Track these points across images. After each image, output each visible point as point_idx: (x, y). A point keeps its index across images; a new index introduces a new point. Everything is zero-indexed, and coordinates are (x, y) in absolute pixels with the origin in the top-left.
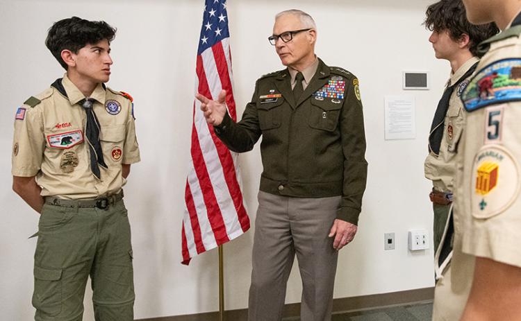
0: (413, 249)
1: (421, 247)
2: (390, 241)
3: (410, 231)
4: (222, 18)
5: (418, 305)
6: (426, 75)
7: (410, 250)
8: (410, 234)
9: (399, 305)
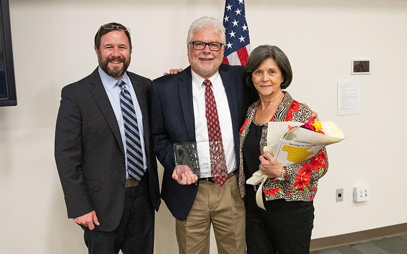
0: (358, 201)
1: (364, 199)
2: (340, 195)
3: (355, 186)
4: (245, 28)
5: (359, 244)
6: (369, 61)
7: (355, 202)
8: (355, 189)
9: (347, 244)
